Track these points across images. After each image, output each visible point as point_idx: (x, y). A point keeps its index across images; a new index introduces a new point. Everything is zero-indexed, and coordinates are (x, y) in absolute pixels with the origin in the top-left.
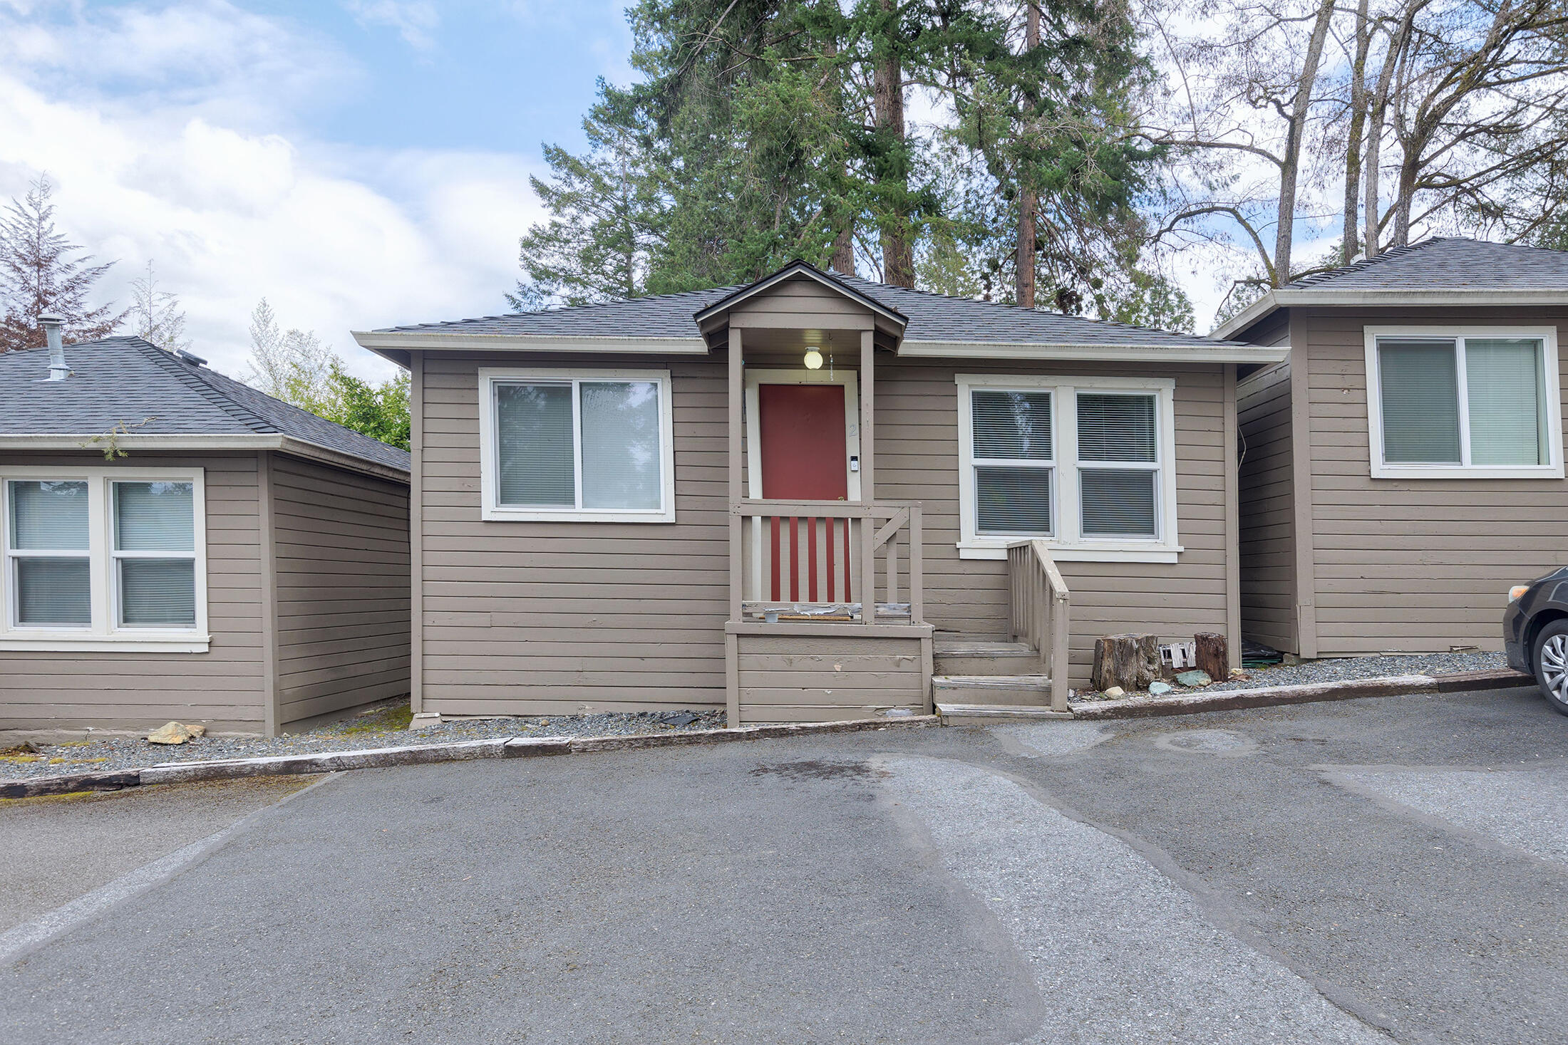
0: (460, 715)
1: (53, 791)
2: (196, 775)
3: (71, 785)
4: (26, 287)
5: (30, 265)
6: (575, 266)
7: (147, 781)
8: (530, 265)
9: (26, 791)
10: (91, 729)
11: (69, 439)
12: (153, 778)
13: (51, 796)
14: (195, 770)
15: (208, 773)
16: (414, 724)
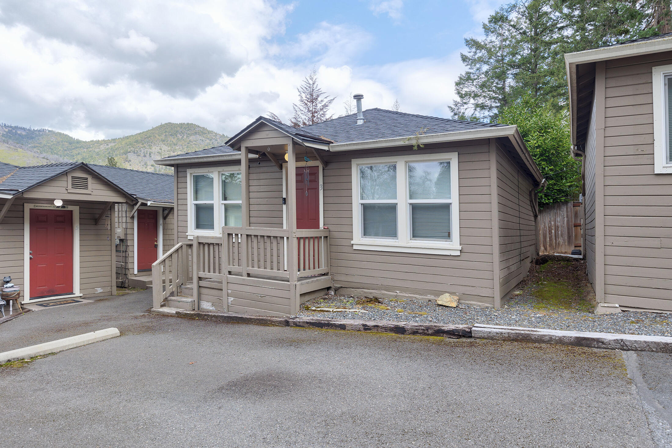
0: (634, 308)
1: (420, 333)
2: (509, 336)
3: (430, 332)
4: (309, 111)
5: (310, 102)
6: (478, 91)
7: (476, 336)
8: (459, 93)
9: (405, 331)
10: (398, 292)
11: (395, 140)
12: (480, 335)
13: (418, 337)
14: (508, 333)
15: (518, 337)
16: (600, 310)
